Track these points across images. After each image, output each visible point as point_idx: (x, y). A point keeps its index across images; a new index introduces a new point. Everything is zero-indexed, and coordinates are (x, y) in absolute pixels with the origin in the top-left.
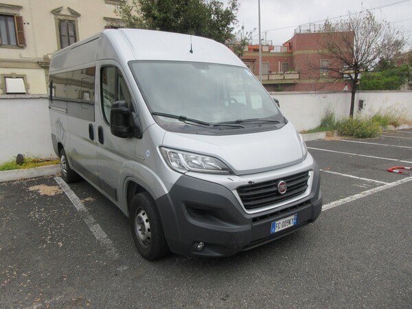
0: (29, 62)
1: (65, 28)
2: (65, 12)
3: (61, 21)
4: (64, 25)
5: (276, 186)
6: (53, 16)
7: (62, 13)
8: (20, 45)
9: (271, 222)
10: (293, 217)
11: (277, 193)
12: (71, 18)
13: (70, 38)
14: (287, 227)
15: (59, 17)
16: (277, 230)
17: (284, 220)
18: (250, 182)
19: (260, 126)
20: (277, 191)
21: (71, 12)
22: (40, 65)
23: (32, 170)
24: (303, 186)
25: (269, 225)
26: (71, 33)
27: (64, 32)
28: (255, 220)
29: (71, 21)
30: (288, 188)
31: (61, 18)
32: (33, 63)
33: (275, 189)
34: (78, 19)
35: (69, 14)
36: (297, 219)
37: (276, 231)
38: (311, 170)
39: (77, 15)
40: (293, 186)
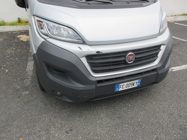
5: (125, 56)
9: (115, 84)
10: (137, 81)
11: (125, 62)
14: (130, 87)
16: (121, 89)
17: (128, 83)
18: (98, 52)
19: (128, 3)
20: (125, 61)
24: (153, 57)
25: (114, 86)
28: (100, 82)
30: (136, 58)
33: (123, 59)
36: (141, 83)
37: (119, 90)
38: (163, 45)
40: (143, 57)
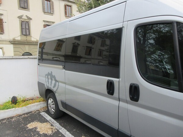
0: (5, 41)
1: (24, 25)
2: (24, 17)
3: (22, 21)
4: (24, 23)
6: (18, 19)
7: (23, 18)
8: (1, 33)
12: (27, 21)
13: (27, 30)
15: (21, 20)
21: (27, 18)
22: (11, 42)
23: (24, 108)
26: (27, 27)
27: (24, 27)
29: (27, 22)
31: (23, 20)
32: (7, 41)
34: (31, 21)
35: (26, 18)
39: (30, 19)
